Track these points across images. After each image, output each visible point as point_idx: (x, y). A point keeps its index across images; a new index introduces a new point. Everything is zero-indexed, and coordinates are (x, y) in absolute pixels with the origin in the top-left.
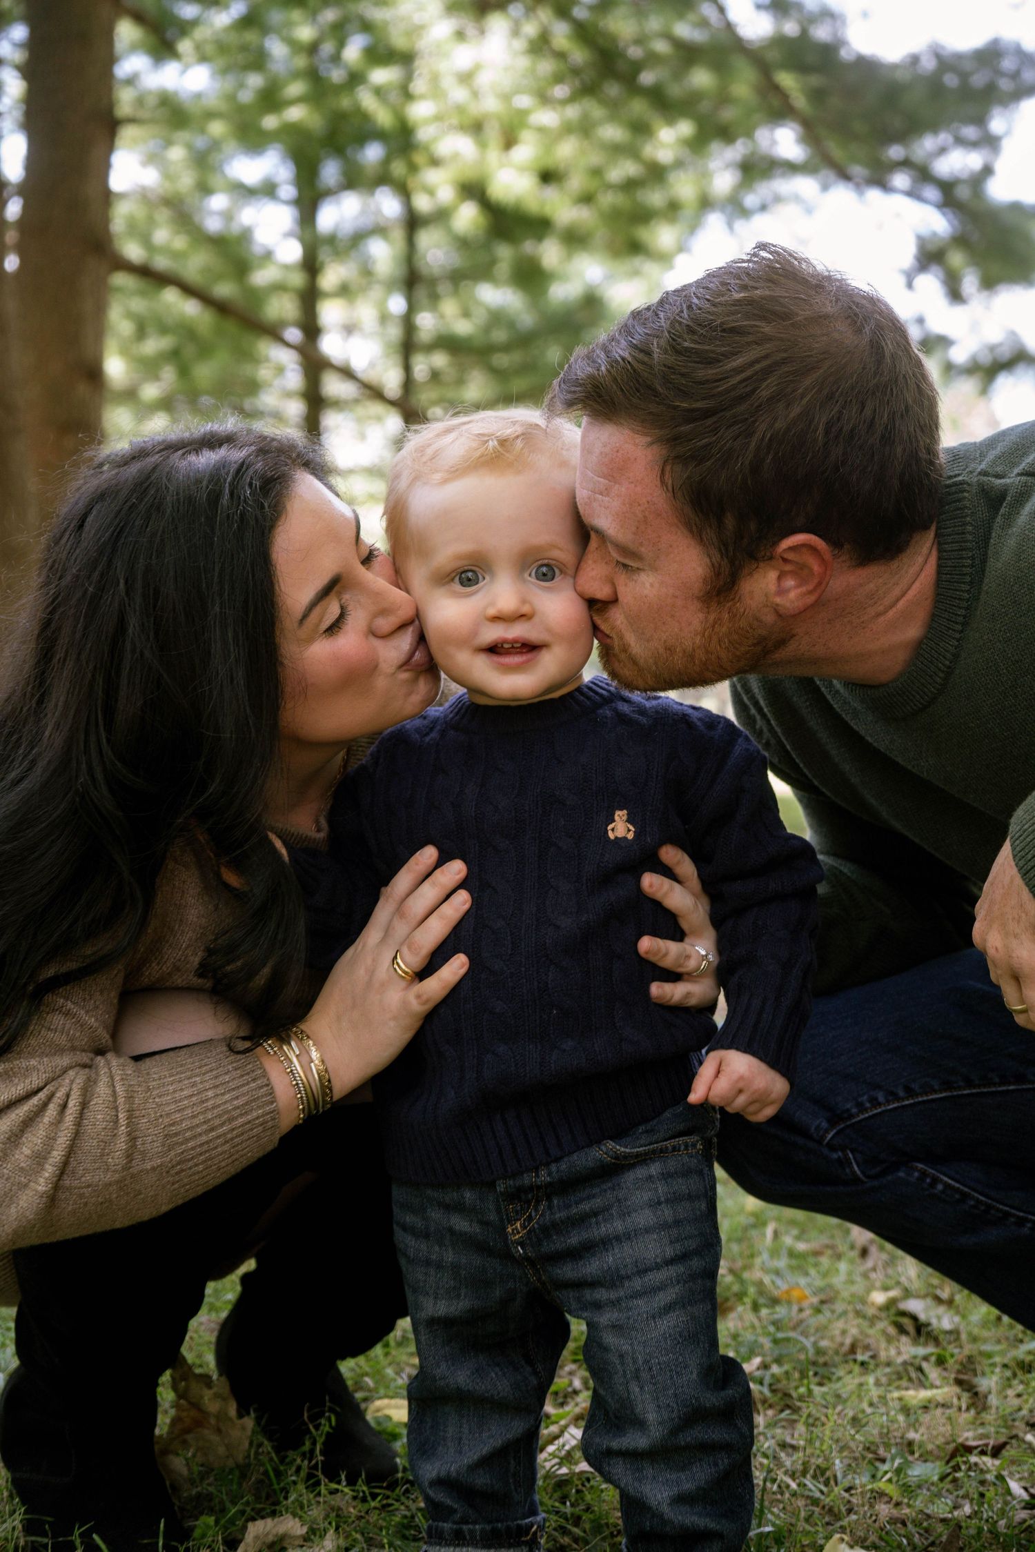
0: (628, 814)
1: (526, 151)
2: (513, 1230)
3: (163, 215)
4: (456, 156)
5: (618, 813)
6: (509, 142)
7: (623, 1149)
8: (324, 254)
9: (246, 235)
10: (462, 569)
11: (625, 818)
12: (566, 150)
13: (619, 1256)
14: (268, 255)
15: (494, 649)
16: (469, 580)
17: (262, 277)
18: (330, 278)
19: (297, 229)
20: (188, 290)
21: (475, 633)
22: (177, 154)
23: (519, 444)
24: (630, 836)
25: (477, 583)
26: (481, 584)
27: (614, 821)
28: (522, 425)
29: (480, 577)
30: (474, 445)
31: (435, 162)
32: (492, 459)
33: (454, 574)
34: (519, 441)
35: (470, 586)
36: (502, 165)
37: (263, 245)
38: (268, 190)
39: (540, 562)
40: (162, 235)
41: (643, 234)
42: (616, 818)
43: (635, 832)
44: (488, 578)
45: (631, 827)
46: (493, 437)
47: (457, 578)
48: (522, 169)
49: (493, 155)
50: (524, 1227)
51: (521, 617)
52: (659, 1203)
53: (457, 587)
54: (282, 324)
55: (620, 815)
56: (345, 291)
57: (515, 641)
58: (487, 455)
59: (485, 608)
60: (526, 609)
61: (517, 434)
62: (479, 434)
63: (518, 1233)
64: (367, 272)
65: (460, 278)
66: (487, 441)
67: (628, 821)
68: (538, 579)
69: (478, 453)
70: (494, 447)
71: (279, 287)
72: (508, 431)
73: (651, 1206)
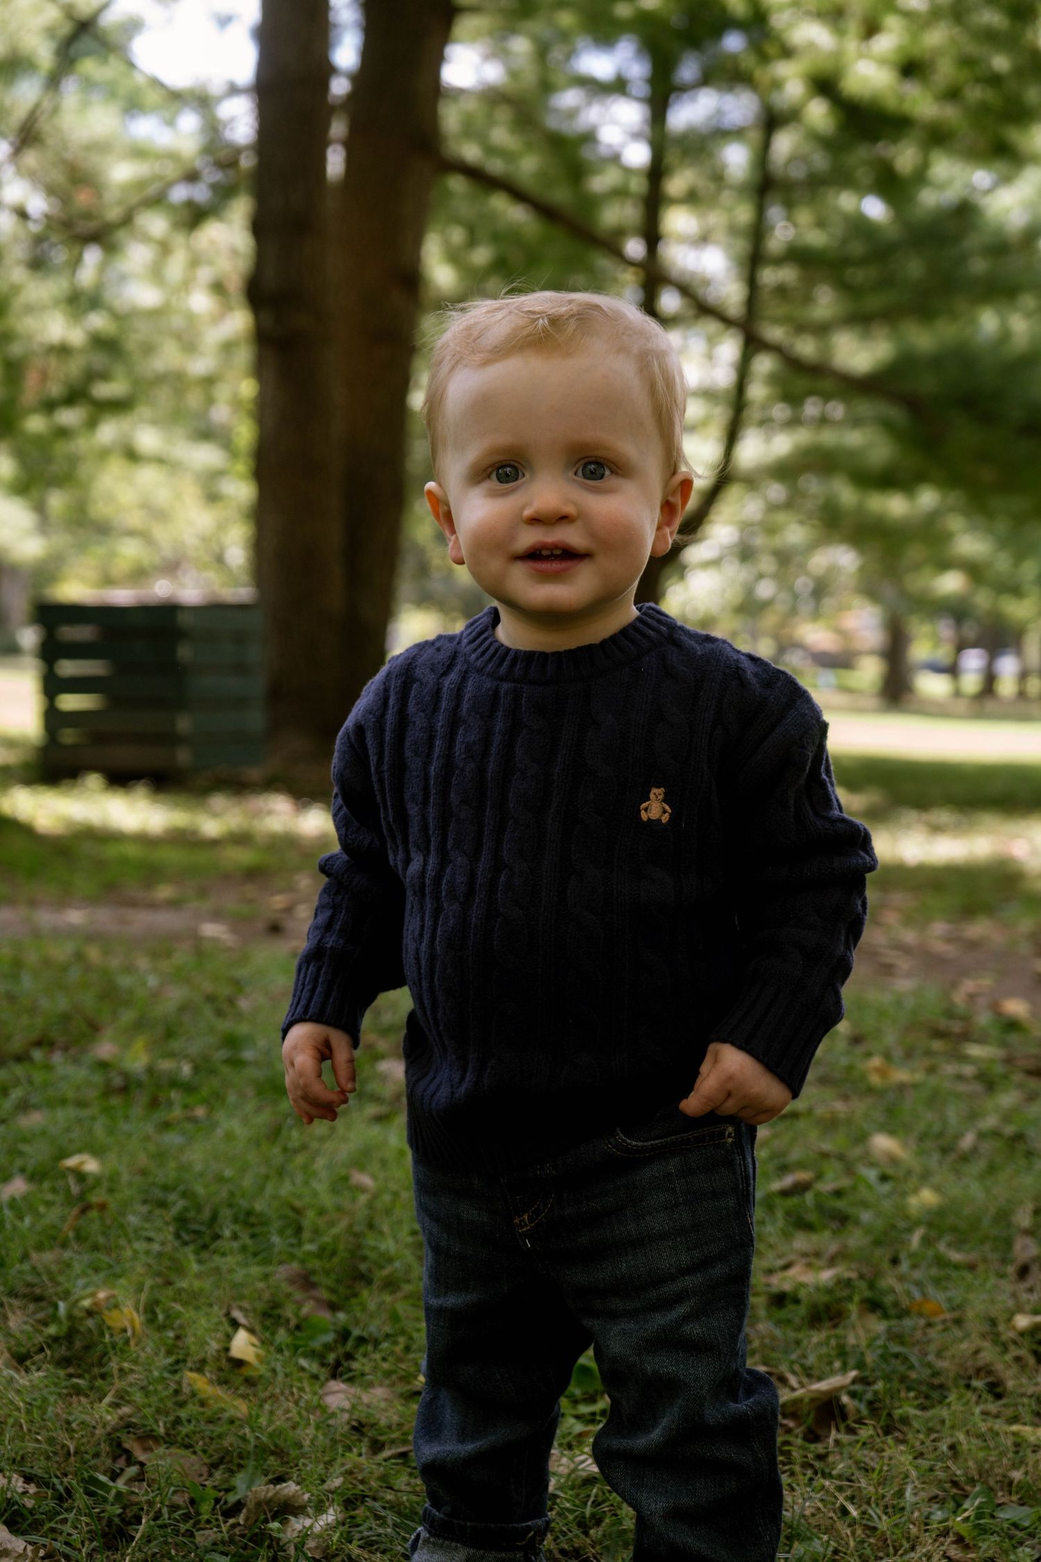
0: (665, 794)
1: (888, 42)
2: (520, 1221)
3: (504, 114)
4: (811, 45)
5: (654, 790)
6: (871, 29)
7: (634, 1143)
8: (671, 157)
9: (589, 137)
10: (500, 464)
11: (661, 797)
12: (937, 37)
13: (632, 1263)
14: (615, 159)
15: (533, 555)
16: (507, 475)
17: (600, 183)
18: (676, 184)
19: (647, 130)
20: (518, 194)
21: (511, 536)
22: (521, 46)
23: (572, 325)
24: (665, 818)
25: (516, 479)
26: (520, 481)
27: (649, 800)
28: (580, 305)
29: (520, 474)
30: (521, 322)
31: (787, 52)
32: (540, 339)
33: (490, 469)
34: (572, 321)
35: (507, 482)
36: (861, 56)
37: (610, 146)
38: (619, 86)
39: (586, 460)
40: (501, 135)
41: (1014, 135)
42: (652, 796)
43: (670, 814)
44: (527, 475)
45: (667, 808)
46: (544, 315)
47: (495, 473)
48: (882, 61)
49: (852, 45)
50: (531, 1220)
51: (564, 519)
52: (676, 1205)
53: (493, 483)
54: (620, 233)
55: (657, 793)
56: (692, 198)
57: (555, 546)
58: (535, 334)
59: (523, 508)
60: (570, 509)
61: (572, 313)
62: (529, 311)
63: (526, 1226)
64: (718, 178)
65: (816, 184)
66: (538, 319)
67: (664, 801)
68: (585, 477)
69: (525, 332)
70: (543, 326)
71: (620, 193)
72: (564, 309)
73: (667, 1208)
